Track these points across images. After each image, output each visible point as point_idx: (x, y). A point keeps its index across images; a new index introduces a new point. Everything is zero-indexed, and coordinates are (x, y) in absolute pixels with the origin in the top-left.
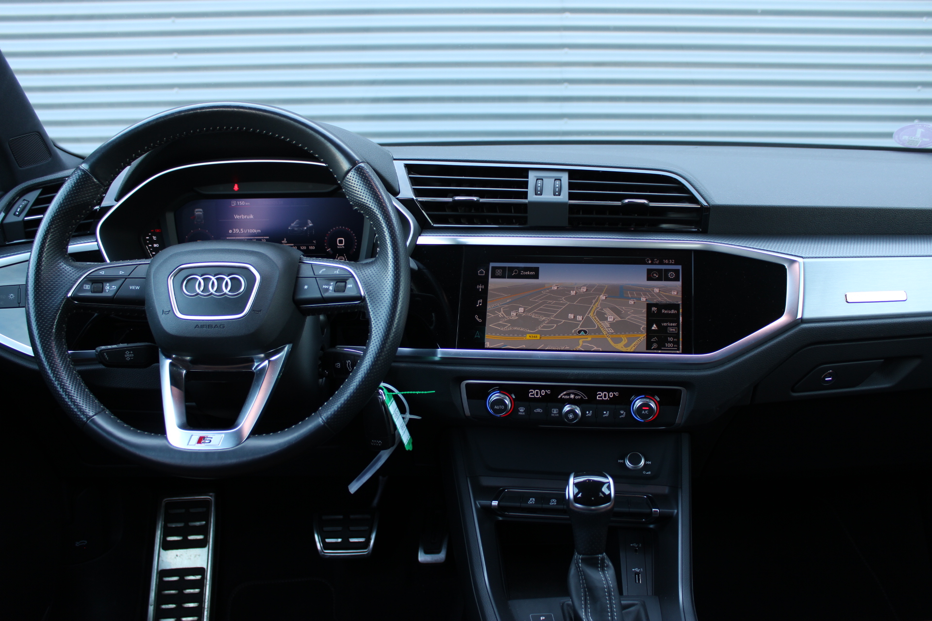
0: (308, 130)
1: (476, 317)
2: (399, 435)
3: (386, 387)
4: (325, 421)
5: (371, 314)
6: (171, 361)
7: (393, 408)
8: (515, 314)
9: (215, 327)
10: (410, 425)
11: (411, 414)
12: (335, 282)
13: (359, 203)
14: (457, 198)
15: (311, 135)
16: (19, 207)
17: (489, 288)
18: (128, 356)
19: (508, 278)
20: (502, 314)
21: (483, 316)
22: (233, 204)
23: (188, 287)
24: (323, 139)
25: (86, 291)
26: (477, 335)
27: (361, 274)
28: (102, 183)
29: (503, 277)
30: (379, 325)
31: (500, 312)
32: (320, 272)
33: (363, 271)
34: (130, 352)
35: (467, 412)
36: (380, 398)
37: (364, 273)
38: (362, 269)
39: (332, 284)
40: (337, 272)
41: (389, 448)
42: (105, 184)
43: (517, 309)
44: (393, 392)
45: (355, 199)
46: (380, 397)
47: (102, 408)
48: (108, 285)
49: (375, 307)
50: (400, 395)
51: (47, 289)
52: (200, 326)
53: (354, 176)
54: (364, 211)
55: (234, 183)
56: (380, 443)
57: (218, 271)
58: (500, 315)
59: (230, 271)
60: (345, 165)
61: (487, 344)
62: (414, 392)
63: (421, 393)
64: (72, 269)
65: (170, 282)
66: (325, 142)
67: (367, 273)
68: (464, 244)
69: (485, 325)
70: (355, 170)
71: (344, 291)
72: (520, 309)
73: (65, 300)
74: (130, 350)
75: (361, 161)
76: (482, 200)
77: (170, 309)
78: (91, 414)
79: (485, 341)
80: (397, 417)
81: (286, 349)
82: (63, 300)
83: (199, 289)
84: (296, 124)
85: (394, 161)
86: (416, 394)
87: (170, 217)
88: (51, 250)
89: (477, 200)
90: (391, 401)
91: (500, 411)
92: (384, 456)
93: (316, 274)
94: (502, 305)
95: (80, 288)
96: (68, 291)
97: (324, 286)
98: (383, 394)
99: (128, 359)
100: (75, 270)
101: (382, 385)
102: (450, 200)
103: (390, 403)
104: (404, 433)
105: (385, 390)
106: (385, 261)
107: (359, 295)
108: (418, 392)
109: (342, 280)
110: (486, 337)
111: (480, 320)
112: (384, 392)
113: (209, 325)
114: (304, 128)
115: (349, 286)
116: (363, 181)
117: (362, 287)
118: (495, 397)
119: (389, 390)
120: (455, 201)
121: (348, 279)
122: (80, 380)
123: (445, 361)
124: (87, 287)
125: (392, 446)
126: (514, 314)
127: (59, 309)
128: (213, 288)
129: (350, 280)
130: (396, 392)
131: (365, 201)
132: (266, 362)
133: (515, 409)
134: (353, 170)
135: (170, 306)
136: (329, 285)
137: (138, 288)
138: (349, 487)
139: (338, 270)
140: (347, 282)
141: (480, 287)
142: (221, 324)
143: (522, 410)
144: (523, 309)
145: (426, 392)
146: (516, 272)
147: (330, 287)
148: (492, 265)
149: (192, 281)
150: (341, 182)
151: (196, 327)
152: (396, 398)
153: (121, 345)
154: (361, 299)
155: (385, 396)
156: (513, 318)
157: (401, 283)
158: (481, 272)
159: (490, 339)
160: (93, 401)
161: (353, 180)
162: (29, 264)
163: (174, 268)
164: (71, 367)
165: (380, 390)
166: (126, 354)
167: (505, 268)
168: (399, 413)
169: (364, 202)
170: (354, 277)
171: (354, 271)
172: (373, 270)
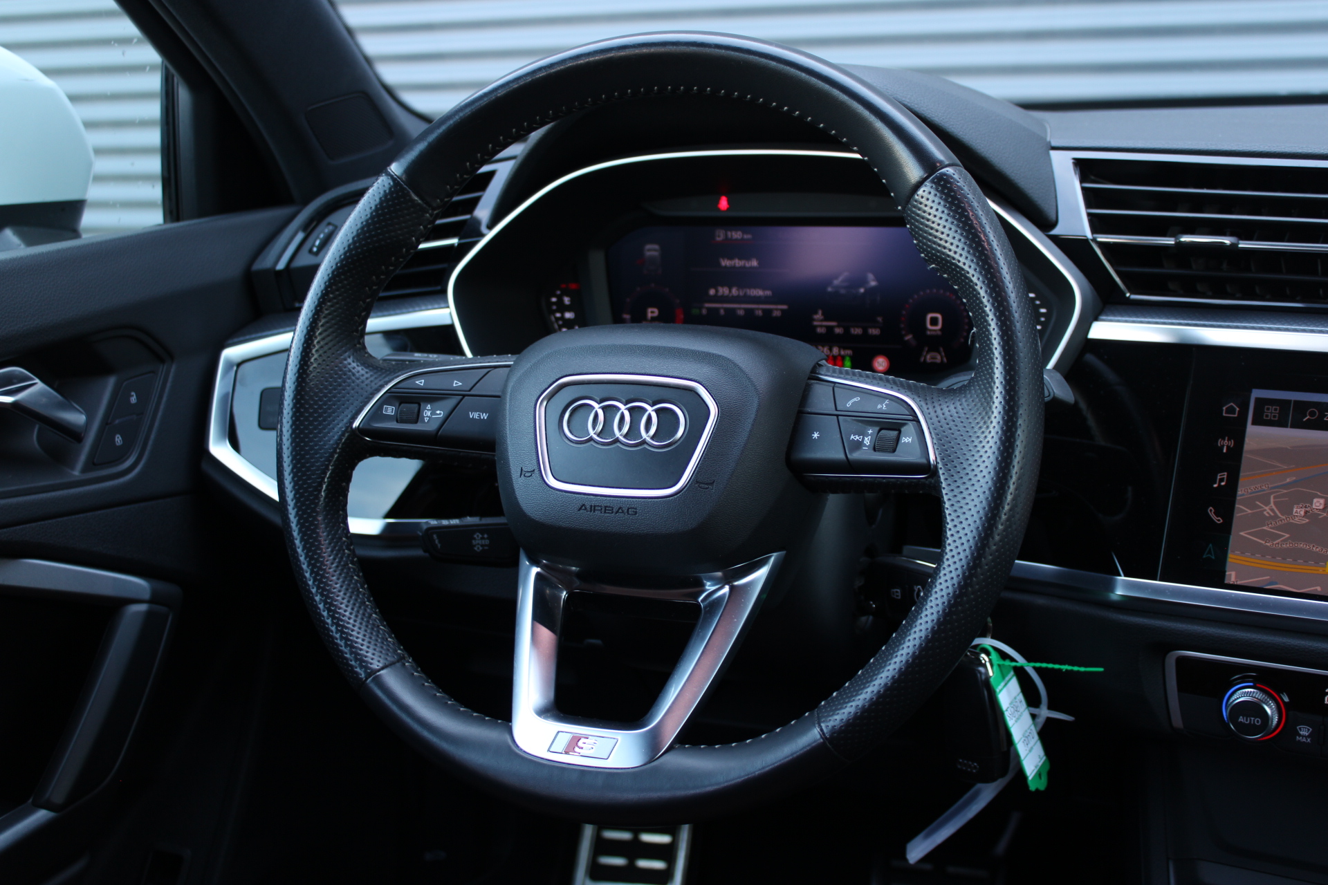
0: (836, 92)
1: (1211, 511)
2: (1017, 756)
3: (996, 649)
4: (828, 736)
5: (947, 506)
6: (538, 570)
7: (1008, 695)
8: (1302, 513)
9: (617, 512)
10: (1048, 734)
11: (1050, 707)
12: (877, 429)
13: (937, 257)
14: (1186, 239)
15: (842, 105)
16: (318, 237)
17: (1246, 447)
18: (480, 542)
19: (1293, 426)
20: (1272, 510)
21: (1228, 511)
22: (719, 236)
23: (573, 423)
24: (866, 113)
25: (388, 418)
26: (1210, 552)
27: (933, 414)
28: (427, 203)
29: (1281, 423)
30: (962, 533)
31: (1267, 503)
32: (849, 404)
33: (938, 408)
34: (482, 534)
35: (1177, 721)
36: (980, 672)
37: (939, 412)
38: (936, 404)
39: (870, 432)
40: (883, 406)
41: (993, 780)
42: (434, 205)
43: (1309, 499)
44: (1013, 660)
45: (929, 246)
46: (982, 669)
47: (399, 654)
48: (429, 407)
49: (956, 491)
50: (1029, 668)
51: (316, 411)
52: (588, 507)
53: (929, 197)
54: (948, 275)
55: (719, 194)
56: (975, 767)
57: (634, 393)
58: (1267, 511)
59: (658, 393)
60: (913, 171)
61: (1231, 577)
62: (1057, 666)
63: (1072, 671)
64: (367, 373)
65: (540, 412)
66: (872, 118)
67: (947, 413)
68: (1195, 342)
69: (1229, 532)
70: (932, 182)
71: (894, 451)
72: (1315, 500)
73: (347, 435)
74: (482, 532)
75: (947, 163)
76: (1243, 245)
77: (536, 467)
78: (376, 665)
79: (1227, 569)
80: (1017, 714)
81: (772, 560)
82: (343, 434)
83: (594, 429)
84: (814, 80)
85: (1052, 153)
86: (1060, 670)
87: (597, 261)
88: (328, 336)
89: (1232, 245)
90: (1007, 679)
91: (1253, 729)
92: (986, 794)
93: (839, 408)
94: (1272, 488)
95: (376, 413)
96: (354, 418)
97: (852, 437)
98: (988, 665)
99: (478, 549)
100: (371, 376)
101: (988, 642)
102: (1170, 241)
103: (1003, 684)
104: (1030, 751)
105: (994, 655)
106: (986, 389)
107: (924, 461)
108: (1065, 667)
109: (891, 426)
110: (1229, 560)
111: (1218, 520)
112: (990, 661)
113: (606, 507)
114: (827, 87)
115: (905, 440)
116: (947, 208)
117: (934, 444)
118: (1243, 694)
119: (1004, 656)
120: (1179, 245)
121: (905, 424)
122: (364, 594)
123: (1131, 605)
124: (390, 410)
125: (1003, 775)
126: (1299, 511)
127: (335, 452)
128: (620, 429)
129: (910, 428)
130: (1021, 661)
131: (951, 254)
132: (726, 589)
133: (1288, 727)
134: (927, 183)
135: (535, 462)
136: (864, 434)
137: (485, 416)
138: (910, 846)
139: (887, 402)
140: (903, 429)
141: (1225, 444)
142: (630, 506)
143: (1304, 731)
144: (1322, 501)
145: (1082, 669)
146: (1312, 414)
147: (866, 439)
148: (1257, 393)
149: (581, 411)
150: (904, 208)
151: (580, 509)
152: (1020, 673)
153: (469, 520)
154: (930, 470)
155: (990, 668)
156: (1297, 521)
157: (1018, 442)
158: (1230, 409)
159: (1237, 565)
160: (384, 639)
161: (926, 206)
162: (289, 356)
163: (550, 382)
164: (349, 568)
165: (983, 655)
166: (475, 539)
167: (1288, 402)
168: (1023, 705)
169: (949, 256)
170: (918, 421)
171: (920, 408)
172: (959, 408)
